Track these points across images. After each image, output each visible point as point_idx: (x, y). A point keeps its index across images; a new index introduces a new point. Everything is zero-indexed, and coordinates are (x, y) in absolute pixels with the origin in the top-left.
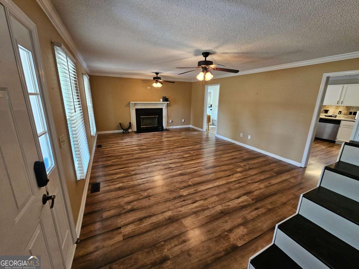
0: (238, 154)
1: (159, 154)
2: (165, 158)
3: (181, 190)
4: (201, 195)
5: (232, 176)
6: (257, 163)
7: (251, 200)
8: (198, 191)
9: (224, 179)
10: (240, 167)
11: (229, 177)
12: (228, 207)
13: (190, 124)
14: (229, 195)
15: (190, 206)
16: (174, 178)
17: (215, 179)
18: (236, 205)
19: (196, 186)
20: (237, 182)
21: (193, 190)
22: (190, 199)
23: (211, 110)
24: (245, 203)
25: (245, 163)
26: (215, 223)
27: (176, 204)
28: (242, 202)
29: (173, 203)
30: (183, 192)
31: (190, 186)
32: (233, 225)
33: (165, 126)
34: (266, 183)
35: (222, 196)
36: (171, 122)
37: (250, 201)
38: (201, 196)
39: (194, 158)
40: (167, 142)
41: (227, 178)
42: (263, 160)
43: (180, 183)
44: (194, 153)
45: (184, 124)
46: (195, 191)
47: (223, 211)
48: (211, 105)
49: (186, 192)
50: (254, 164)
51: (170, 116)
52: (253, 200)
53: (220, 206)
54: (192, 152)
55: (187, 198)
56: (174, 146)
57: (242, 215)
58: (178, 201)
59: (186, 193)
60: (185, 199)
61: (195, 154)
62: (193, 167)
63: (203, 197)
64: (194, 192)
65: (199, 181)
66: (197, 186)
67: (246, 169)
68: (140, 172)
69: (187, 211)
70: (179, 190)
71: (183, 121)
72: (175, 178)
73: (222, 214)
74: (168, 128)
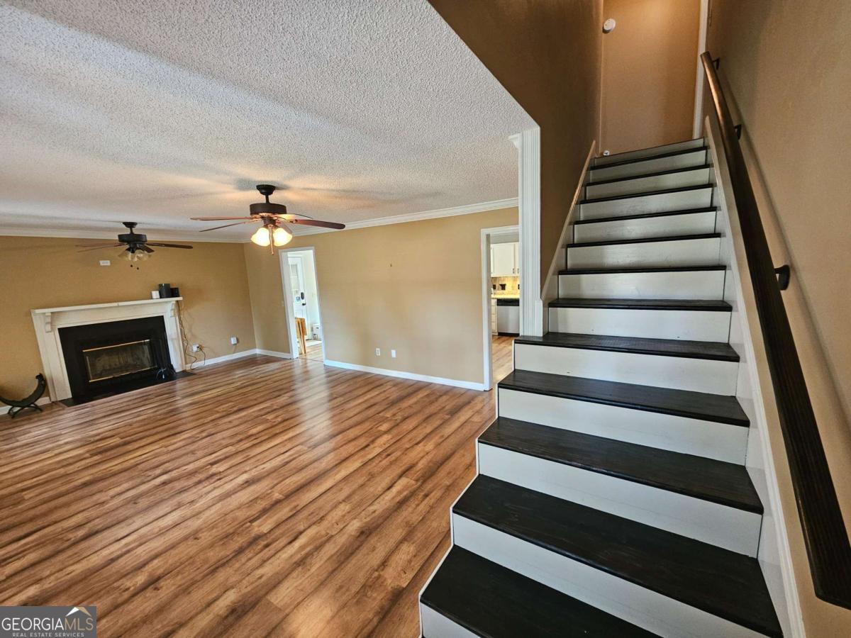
0: (378, 395)
1: (171, 448)
2: (193, 452)
3: (255, 524)
4: (309, 515)
5: (372, 446)
6: (416, 403)
7: (414, 482)
8: (299, 508)
9: (356, 457)
10: (385, 420)
11: (367, 449)
12: (374, 515)
13: (254, 347)
14: (372, 489)
15: (285, 552)
16: (229, 499)
17: (336, 465)
18: (388, 504)
19: (292, 499)
20: (383, 456)
21: (287, 509)
22: (283, 534)
23: (303, 304)
24: (405, 493)
25: (394, 410)
26: (349, 565)
27: (244, 564)
28: (400, 492)
29: (237, 565)
30: (259, 526)
31: (278, 502)
32: (387, 550)
33: (180, 362)
34: (436, 439)
35: (356, 497)
36: (195, 349)
37: (413, 485)
38: (310, 517)
39: (278, 431)
40: (191, 407)
41: (362, 453)
42: (426, 394)
43: (249, 507)
44: (277, 417)
45: (236, 348)
46: (291, 510)
47: (364, 529)
48: (302, 294)
49: (269, 522)
50: (410, 406)
51: (193, 335)
52: (417, 480)
53: (355, 521)
54: (270, 417)
55: (273, 537)
56: (218, 412)
57: (402, 521)
58: (250, 555)
59: (269, 524)
60: (269, 541)
61: (279, 419)
62: (278, 453)
63: (315, 516)
64: (291, 514)
65: (299, 483)
66: (296, 497)
67: (398, 421)
68: (109, 520)
69: (279, 568)
70: (249, 524)
71: (233, 341)
72: (233, 496)
73: (363, 537)
74: (188, 367)
